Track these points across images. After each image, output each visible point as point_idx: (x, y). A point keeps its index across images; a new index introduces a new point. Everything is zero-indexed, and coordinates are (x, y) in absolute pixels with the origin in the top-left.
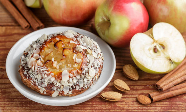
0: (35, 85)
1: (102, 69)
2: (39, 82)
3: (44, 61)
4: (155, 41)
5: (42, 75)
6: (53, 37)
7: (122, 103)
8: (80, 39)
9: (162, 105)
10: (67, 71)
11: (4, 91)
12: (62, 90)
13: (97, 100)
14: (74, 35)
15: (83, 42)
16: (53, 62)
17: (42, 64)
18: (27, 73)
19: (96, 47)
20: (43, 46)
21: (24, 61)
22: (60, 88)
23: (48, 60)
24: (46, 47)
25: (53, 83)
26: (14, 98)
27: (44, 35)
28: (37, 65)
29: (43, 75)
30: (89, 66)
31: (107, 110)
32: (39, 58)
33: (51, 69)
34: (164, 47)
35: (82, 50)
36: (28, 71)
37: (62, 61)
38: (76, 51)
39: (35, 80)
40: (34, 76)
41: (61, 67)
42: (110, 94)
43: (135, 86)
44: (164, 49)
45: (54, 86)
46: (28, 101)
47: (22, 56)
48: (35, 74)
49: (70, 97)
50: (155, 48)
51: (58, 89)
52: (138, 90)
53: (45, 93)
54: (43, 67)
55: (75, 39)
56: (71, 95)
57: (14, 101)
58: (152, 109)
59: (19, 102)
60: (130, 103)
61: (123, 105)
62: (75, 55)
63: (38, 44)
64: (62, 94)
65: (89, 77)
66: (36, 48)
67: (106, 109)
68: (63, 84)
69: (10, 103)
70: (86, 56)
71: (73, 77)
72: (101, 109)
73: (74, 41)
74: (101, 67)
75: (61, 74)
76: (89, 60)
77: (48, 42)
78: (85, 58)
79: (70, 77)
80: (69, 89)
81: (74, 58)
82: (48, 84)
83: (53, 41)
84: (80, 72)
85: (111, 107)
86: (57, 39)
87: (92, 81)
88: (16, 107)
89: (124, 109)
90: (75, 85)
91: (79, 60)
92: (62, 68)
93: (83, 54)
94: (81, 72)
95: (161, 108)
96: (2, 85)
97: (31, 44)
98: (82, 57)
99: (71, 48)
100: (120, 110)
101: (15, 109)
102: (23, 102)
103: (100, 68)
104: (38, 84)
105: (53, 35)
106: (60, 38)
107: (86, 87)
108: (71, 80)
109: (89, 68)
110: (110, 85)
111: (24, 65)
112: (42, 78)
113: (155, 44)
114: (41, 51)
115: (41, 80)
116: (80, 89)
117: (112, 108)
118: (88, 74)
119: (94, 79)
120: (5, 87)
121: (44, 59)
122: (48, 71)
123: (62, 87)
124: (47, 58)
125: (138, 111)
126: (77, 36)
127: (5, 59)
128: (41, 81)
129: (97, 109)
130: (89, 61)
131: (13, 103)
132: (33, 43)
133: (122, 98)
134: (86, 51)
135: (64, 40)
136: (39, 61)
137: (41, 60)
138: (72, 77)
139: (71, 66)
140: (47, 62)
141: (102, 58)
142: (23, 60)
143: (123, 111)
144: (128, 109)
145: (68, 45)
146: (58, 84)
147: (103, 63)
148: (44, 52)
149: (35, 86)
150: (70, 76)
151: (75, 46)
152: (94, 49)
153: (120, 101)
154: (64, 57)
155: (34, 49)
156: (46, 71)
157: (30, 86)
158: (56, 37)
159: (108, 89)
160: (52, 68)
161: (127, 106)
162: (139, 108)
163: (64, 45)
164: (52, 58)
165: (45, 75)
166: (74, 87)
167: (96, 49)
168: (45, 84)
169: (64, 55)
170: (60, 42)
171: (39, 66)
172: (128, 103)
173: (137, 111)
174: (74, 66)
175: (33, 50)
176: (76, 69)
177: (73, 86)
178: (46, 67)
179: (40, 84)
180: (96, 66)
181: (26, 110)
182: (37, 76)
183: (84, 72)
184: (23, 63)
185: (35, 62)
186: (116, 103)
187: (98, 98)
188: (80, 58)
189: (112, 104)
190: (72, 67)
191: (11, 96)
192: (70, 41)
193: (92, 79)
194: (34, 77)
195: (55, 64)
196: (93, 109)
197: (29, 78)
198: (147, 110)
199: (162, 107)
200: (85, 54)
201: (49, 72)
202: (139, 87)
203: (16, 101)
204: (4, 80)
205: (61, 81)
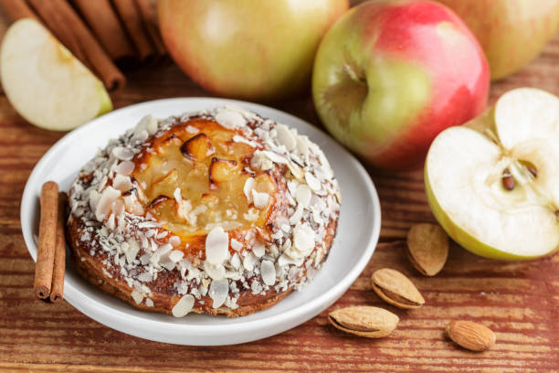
0: (117, 275)
1: (335, 230)
2: (130, 267)
3: (146, 200)
4: (504, 153)
5: (140, 244)
6: (179, 126)
7: (397, 345)
8: (263, 134)
9: (530, 356)
10: (222, 230)
11: (12, 294)
12: (204, 295)
13: (317, 333)
14: (246, 119)
15: (275, 143)
16: (176, 203)
17: (140, 209)
18: (93, 238)
19: (317, 159)
20: (144, 150)
21: (80, 199)
22: (198, 286)
23: (161, 197)
24: (155, 153)
25: (176, 270)
26: (46, 319)
27: (146, 120)
28: (126, 211)
29: (145, 244)
30: (296, 218)
31: (349, 366)
32: (132, 190)
33: (172, 225)
34: (535, 169)
35: (271, 166)
36: (95, 229)
37: (207, 199)
38: (252, 170)
39: (117, 261)
40: (113, 247)
41: (202, 219)
42: (360, 312)
43: (441, 294)
44: (535, 175)
45: (181, 278)
46: (91, 329)
47: (75, 185)
48: (116, 239)
49: (231, 317)
50: (506, 175)
51: (194, 291)
52: (453, 305)
53: (150, 304)
54: (145, 217)
55: (251, 131)
56: (235, 311)
57: (43, 329)
58: (497, 366)
59: (62, 332)
60: (424, 344)
61: (401, 349)
62: (249, 182)
63: (129, 146)
64: (203, 306)
65: (294, 254)
66: (122, 158)
67: (346, 362)
68: (209, 272)
69: (33, 332)
70: (286, 187)
71: (241, 252)
72: (328, 362)
73: (244, 137)
74: (333, 224)
75: (203, 239)
76: (295, 199)
77: (161, 138)
78: (281, 192)
79: (232, 251)
80: (230, 291)
81: (246, 190)
82: (161, 274)
83: (178, 137)
84: (266, 237)
85: (362, 356)
86: (192, 131)
87: (302, 269)
88: (50, 345)
89: (403, 364)
90: (249, 277)
91: (261, 198)
92: (207, 221)
93: (276, 180)
94: (270, 237)
95: (524, 363)
96: (6, 276)
97: (103, 148)
98: (272, 187)
99: (238, 157)
100: (391, 367)
101: (46, 352)
102: (76, 333)
103: (329, 226)
104: (128, 272)
105: (178, 120)
106: (198, 128)
107: (284, 285)
108: (235, 261)
109: (294, 226)
110: (360, 286)
111: (81, 212)
112: (141, 252)
113: (505, 163)
114: (137, 168)
115: (137, 258)
116: (264, 293)
117: (366, 359)
118: (292, 242)
119: (310, 261)
120: (16, 283)
121: (147, 193)
122: (161, 230)
123: (206, 283)
124: (157, 191)
125: (450, 369)
126: (256, 122)
127: (18, 195)
128: (137, 262)
129: (315, 362)
130: (294, 204)
131: (40, 332)
132: (109, 146)
133: (399, 328)
134: (284, 170)
135: (215, 132)
136: (132, 198)
137: (137, 196)
138: (239, 250)
139: (235, 217)
140: (158, 203)
141: (335, 195)
142: (78, 197)
143: (400, 368)
144: (418, 365)
145: (226, 150)
146: (194, 274)
147: (337, 213)
148: (149, 173)
149: (117, 280)
150: (233, 246)
151: (248, 154)
152: (312, 166)
153: (393, 339)
154: (213, 187)
155: (116, 162)
156: (155, 229)
157: (100, 282)
158: (185, 125)
159: (352, 299)
160: (173, 223)
161: (415, 353)
162: (455, 360)
163: (214, 148)
164: (174, 189)
165: (152, 242)
166: (246, 285)
167: (315, 164)
168: (152, 272)
169: (212, 181)
170: (202, 139)
171: (130, 216)
172: (418, 346)
173: (446, 369)
174: (246, 217)
175: (112, 163)
176: (253, 225)
177: (243, 280)
178: (153, 219)
179: (134, 273)
180: (318, 219)
181: (83, 356)
182: (125, 247)
183: (279, 236)
184: (79, 207)
185: (119, 201)
186: (380, 344)
187: (321, 326)
188: (266, 191)
189: (364, 347)
190: (240, 218)
191: (36, 313)
192: (232, 136)
193: (303, 260)
194: (115, 249)
195: (184, 209)
196: (302, 361)
197: (97, 252)
198: (480, 369)
199: (527, 360)
200: (283, 180)
201: (165, 234)
202: (452, 296)
203: (51, 329)
204: (13, 261)
205: (202, 264)
